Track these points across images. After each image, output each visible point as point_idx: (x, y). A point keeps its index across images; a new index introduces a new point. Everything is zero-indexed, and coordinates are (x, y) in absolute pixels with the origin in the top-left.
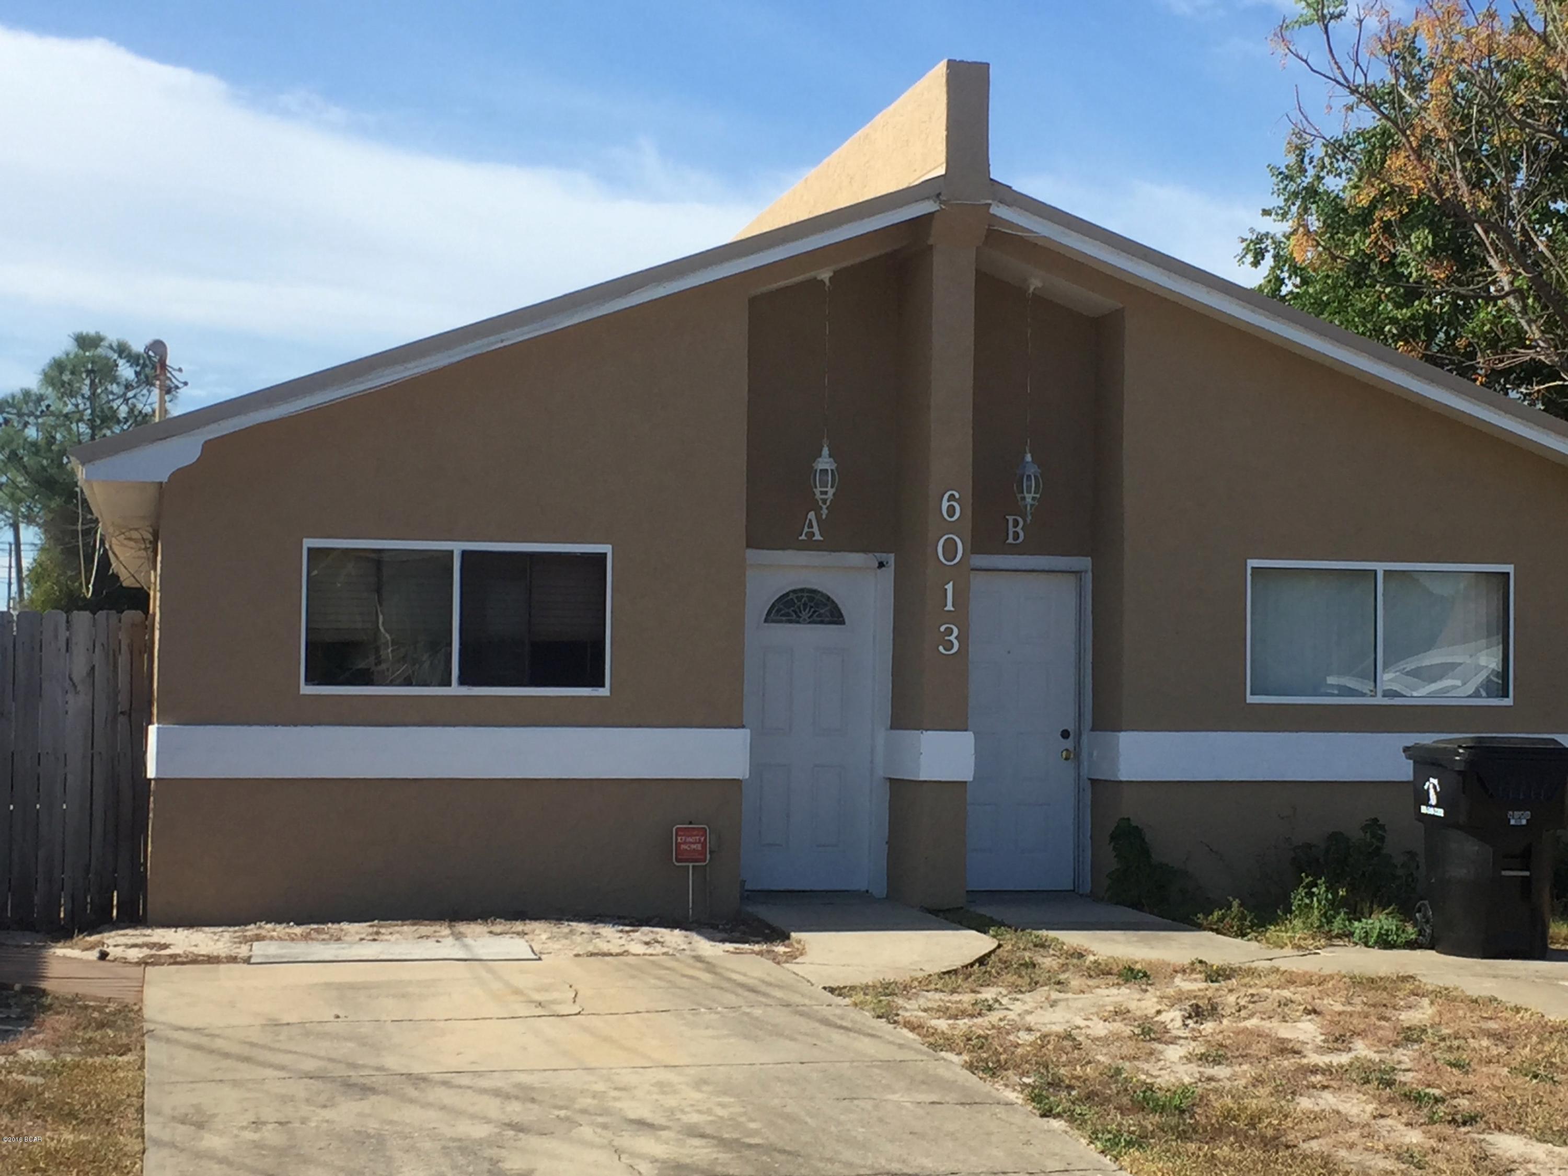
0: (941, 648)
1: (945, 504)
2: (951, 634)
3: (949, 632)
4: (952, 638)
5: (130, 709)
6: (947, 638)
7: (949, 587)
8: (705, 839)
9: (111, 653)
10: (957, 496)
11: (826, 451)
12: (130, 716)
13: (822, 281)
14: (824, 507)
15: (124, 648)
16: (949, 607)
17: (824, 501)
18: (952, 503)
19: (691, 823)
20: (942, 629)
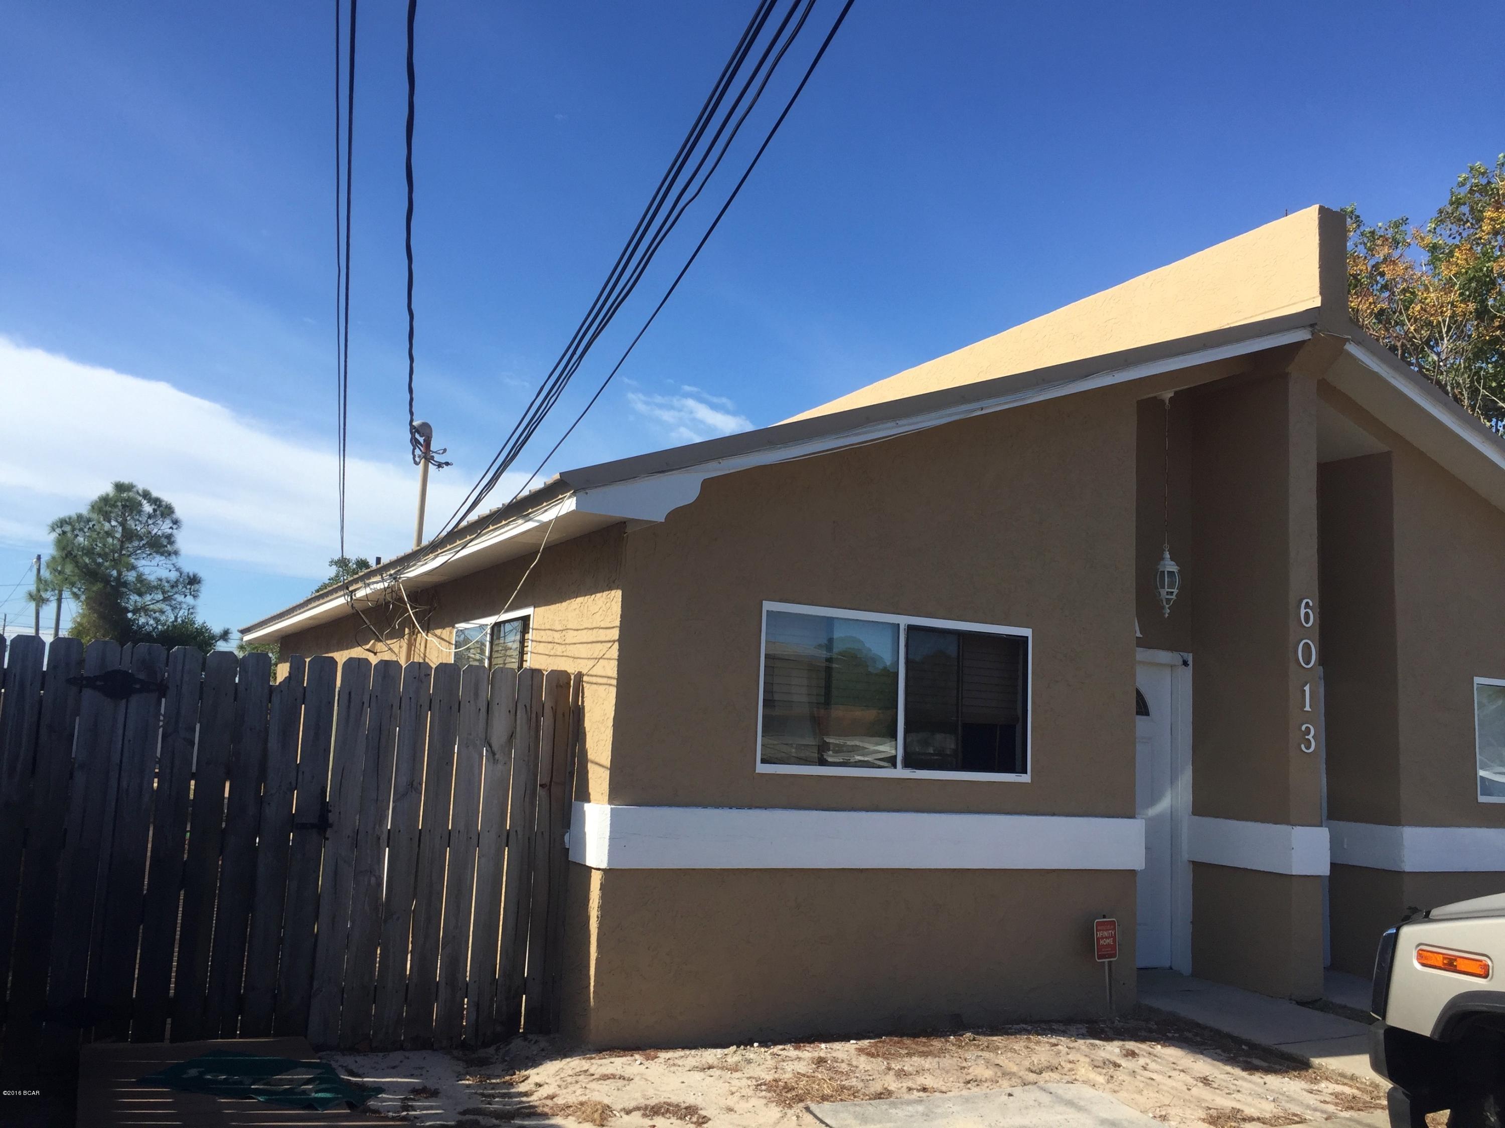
0: (1303, 746)
1: (1303, 611)
2: (1309, 734)
3: (1308, 731)
4: (1310, 737)
5: (551, 782)
6: (1307, 737)
7: (1307, 688)
8: (1115, 933)
9: (534, 716)
10: (1311, 604)
11: (1167, 555)
12: (550, 790)
13: (1163, 401)
14: (1167, 606)
15: (548, 711)
16: (1308, 708)
17: (1168, 600)
18: (1308, 610)
19: (1104, 917)
20: (1303, 728)
